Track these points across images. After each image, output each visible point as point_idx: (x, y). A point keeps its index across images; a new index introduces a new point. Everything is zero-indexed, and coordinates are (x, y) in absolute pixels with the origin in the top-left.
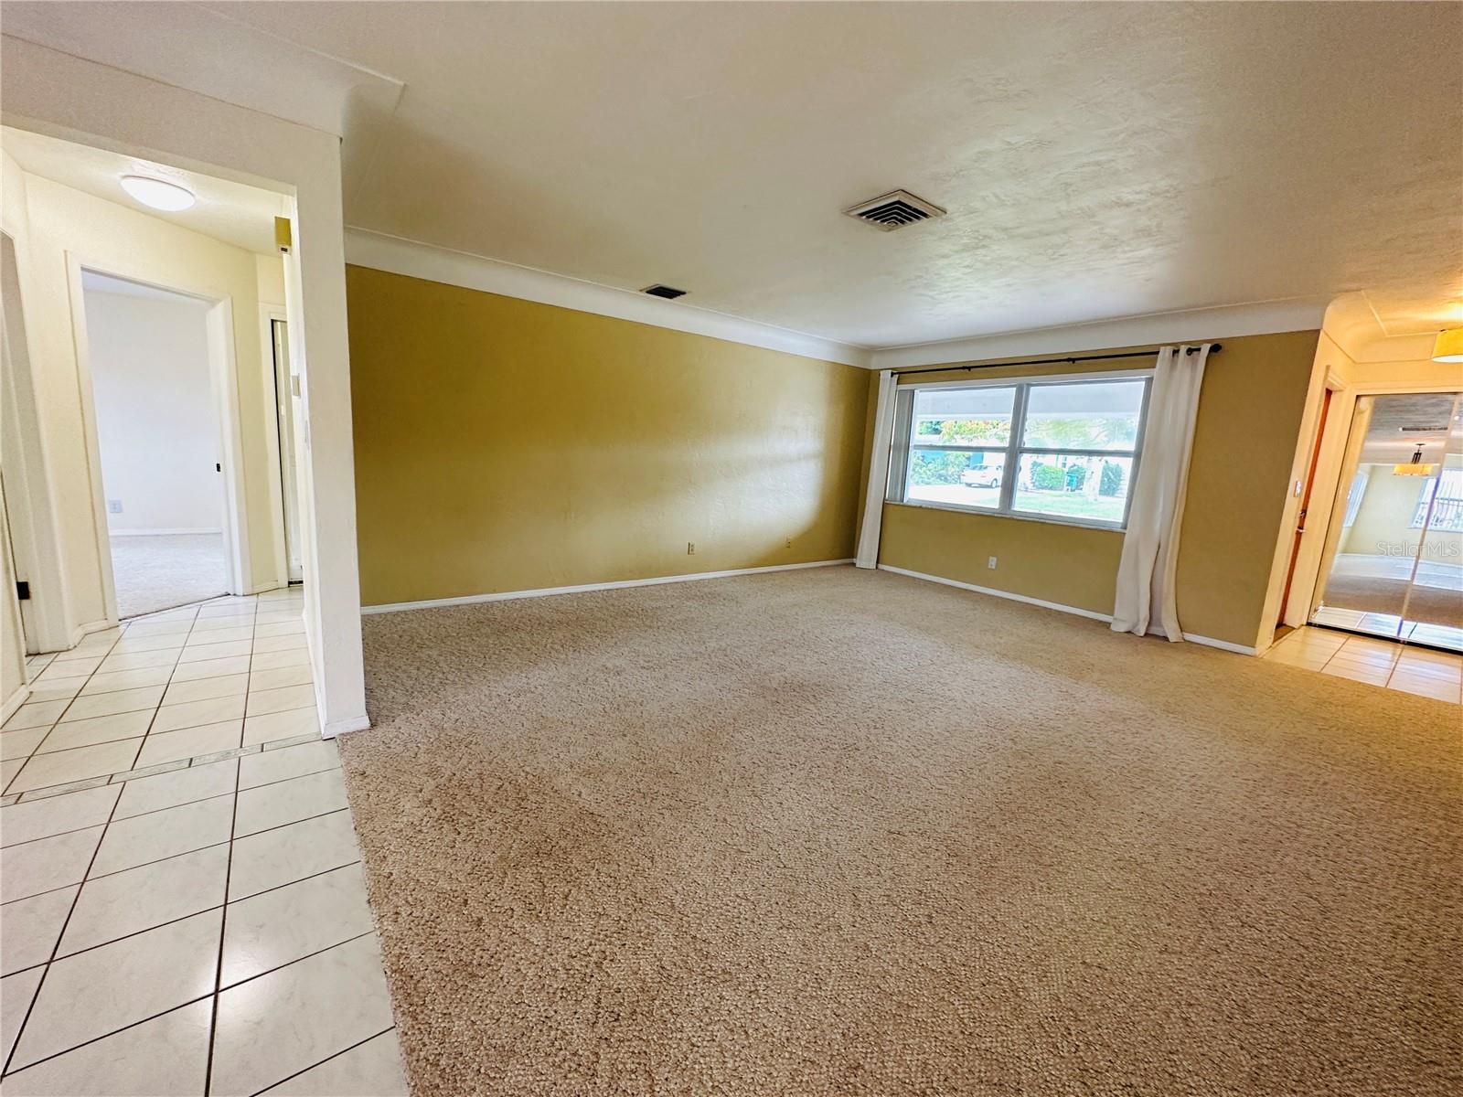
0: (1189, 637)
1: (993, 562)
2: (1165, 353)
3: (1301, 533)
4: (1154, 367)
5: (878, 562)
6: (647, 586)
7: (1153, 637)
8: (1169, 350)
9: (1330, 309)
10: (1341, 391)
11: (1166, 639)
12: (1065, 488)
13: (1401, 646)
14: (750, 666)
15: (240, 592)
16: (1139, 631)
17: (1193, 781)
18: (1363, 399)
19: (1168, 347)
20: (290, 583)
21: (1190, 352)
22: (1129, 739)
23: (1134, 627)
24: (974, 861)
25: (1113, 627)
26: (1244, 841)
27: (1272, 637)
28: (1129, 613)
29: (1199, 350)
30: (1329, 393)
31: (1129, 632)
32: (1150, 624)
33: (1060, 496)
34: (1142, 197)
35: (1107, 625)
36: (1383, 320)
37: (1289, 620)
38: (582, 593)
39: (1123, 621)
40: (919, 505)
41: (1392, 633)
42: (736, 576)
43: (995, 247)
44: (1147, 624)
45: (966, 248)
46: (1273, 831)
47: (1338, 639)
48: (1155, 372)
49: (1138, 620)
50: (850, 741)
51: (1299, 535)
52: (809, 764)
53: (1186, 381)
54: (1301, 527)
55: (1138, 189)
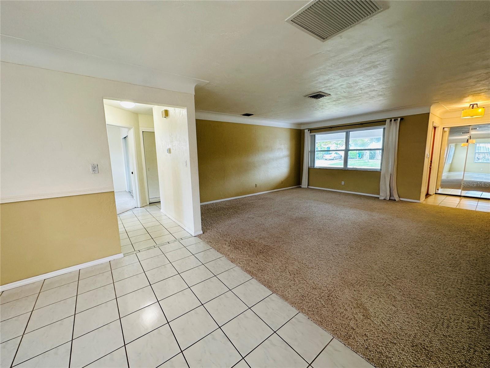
0: (402, 199)
1: (343, 183)
2: (388, 121)
3: (431, 168)
4: (385, 125)
5: (308, 186)
6: (246, 197)
7: (392, 200)
8: (389, 120)
9: (432, 107)
10: (438, 127)
11: (395, 200)
12: (358, 158)
13: (462, 197)
14: (285, 214)
15: (139, 207)
16: (387, 199)
17: (405, 231)
18: (445, 128)
19: (389, 119)
20: (150, 203)
21: (395, 120)
22: (388, 224)
23: (386, 197)
24: (356, 248)
25: (380, 198)
26: (417, 241)
27: (425, 197)
28: (384, 194)
29: (397, 120)
30: (435, 128)
31: (384, 199)
32: (390, 196)
33: (356, 161)
34: (380, 89)
35: (378, 198)
36: (448, 108)
37: (430, 193)
38: (229, 200)
39: (382, 196)
40: (319, 168)
41: (459, 194)
42: (269, 193)
43: (342, 100)
44: (389, 196)
45: (334, 101)
46: (424, 239)
47: (444, 197)
48: (385, 126)
49: (387, 196)
50: (319, 229)
51: (430, 168)
52: (311, 234)
53: (394, 129)
54: (431, 166)
55: (379, 88)
